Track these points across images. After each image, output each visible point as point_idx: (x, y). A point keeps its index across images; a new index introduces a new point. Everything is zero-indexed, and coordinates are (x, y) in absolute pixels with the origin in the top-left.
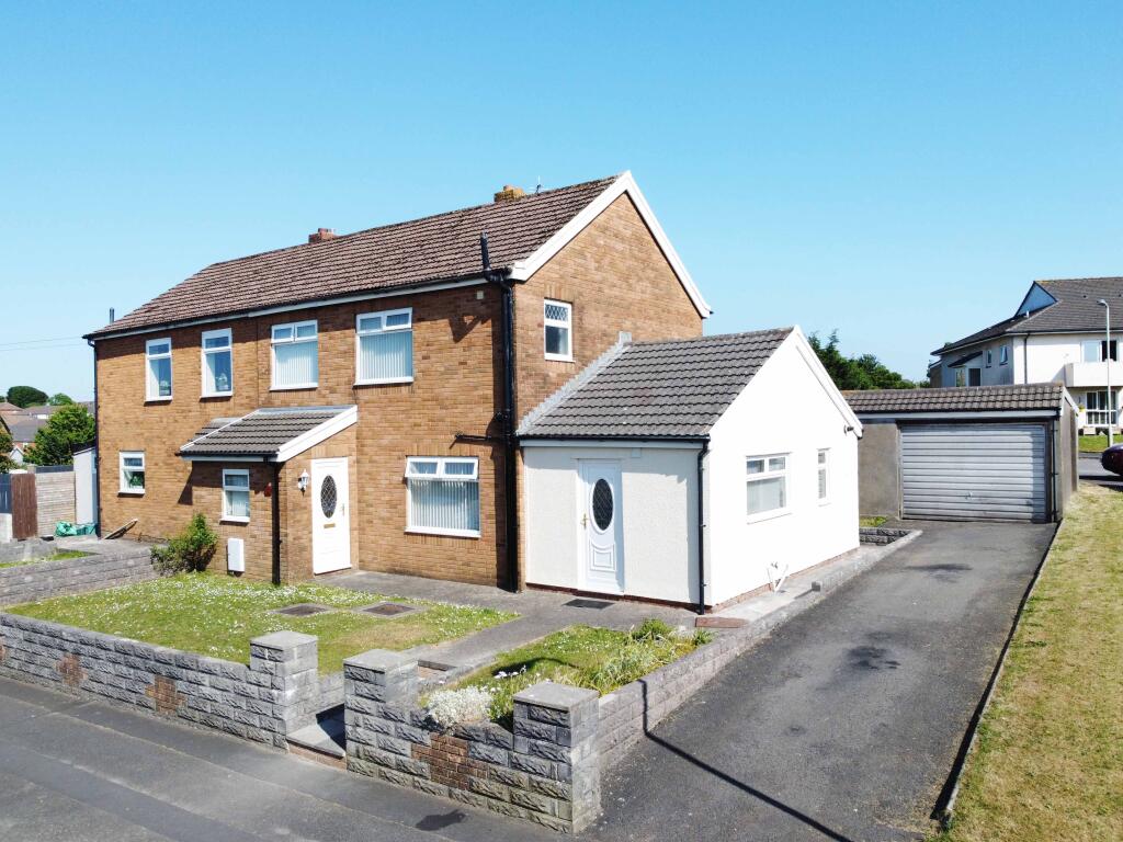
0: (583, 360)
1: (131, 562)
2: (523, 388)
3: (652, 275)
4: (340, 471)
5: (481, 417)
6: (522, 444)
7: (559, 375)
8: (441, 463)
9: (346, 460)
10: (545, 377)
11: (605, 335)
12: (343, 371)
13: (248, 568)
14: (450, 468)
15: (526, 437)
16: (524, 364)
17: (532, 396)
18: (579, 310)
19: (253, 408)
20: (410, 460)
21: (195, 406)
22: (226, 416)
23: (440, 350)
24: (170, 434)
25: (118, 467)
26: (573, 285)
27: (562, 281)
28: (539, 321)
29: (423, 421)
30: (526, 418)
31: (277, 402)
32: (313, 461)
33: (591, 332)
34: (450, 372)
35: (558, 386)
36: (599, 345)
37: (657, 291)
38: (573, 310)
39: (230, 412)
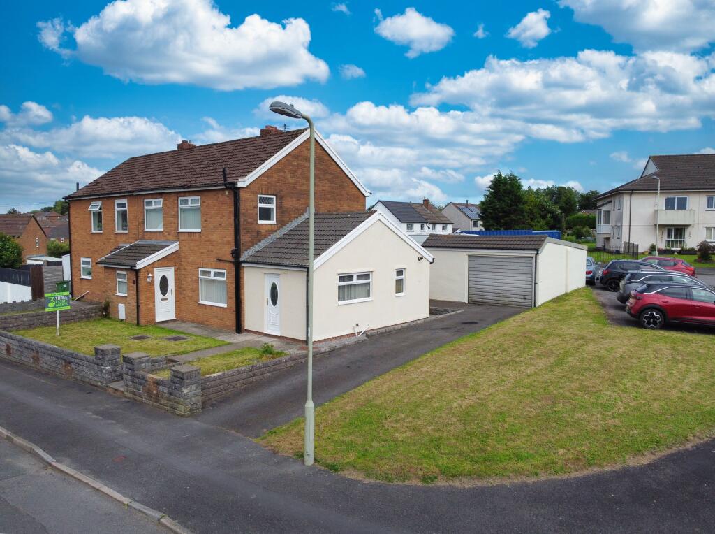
0: (282, 222)
1: (74, 314)
2: (245, 238)
3: (330, 177)
4: (170, 273)
5: (226, 251)
6: (243, 265)
7: (266, 231)
8: (212, 271)
9: (173, 268)
10: (258, 233)
11: (297, 210)
12: (173, 224)
13: (127, 318)
14: (216, 275)
15: (244, 262)
16: (245, 227)
17: (250, 242)
18: (280, 199)
19: (137, 240)
20: (200, 269)
21: (112, 237)
22: (126, 243)
23: (211, 218)
24: (102, 250)
25: (80, 265)
26: (276, 186)
27: (269, 185)
28: (254, 205)
29: (205, 251)
30: (246, 253)
31: (146, 237)
32: (155, 269)
33: (288, 208)
34: (215, 228)
35: (266, 236)
36: (293, 215)
37: (333, 185)
38: (276, 198)
39: (127, 241)
